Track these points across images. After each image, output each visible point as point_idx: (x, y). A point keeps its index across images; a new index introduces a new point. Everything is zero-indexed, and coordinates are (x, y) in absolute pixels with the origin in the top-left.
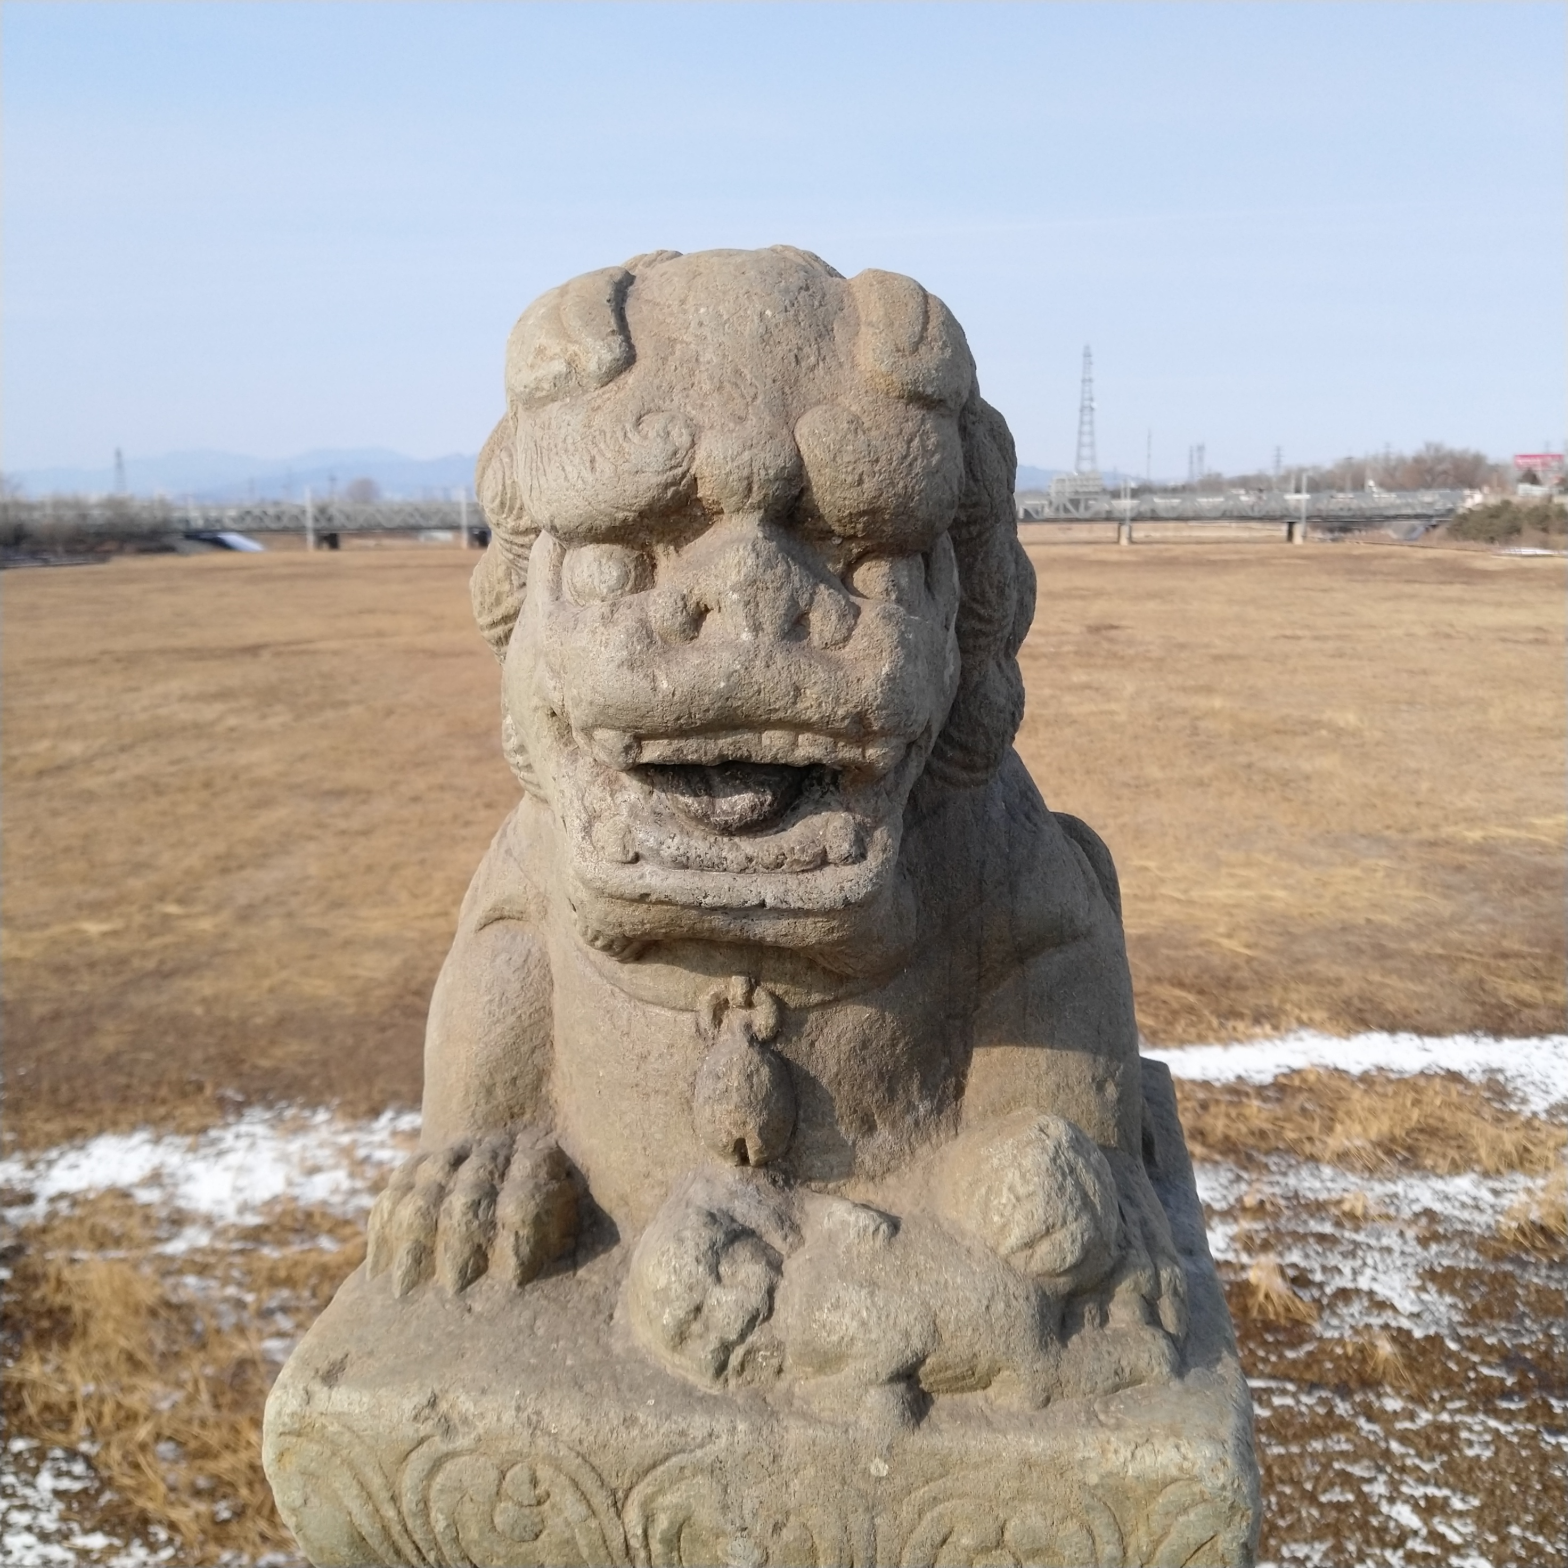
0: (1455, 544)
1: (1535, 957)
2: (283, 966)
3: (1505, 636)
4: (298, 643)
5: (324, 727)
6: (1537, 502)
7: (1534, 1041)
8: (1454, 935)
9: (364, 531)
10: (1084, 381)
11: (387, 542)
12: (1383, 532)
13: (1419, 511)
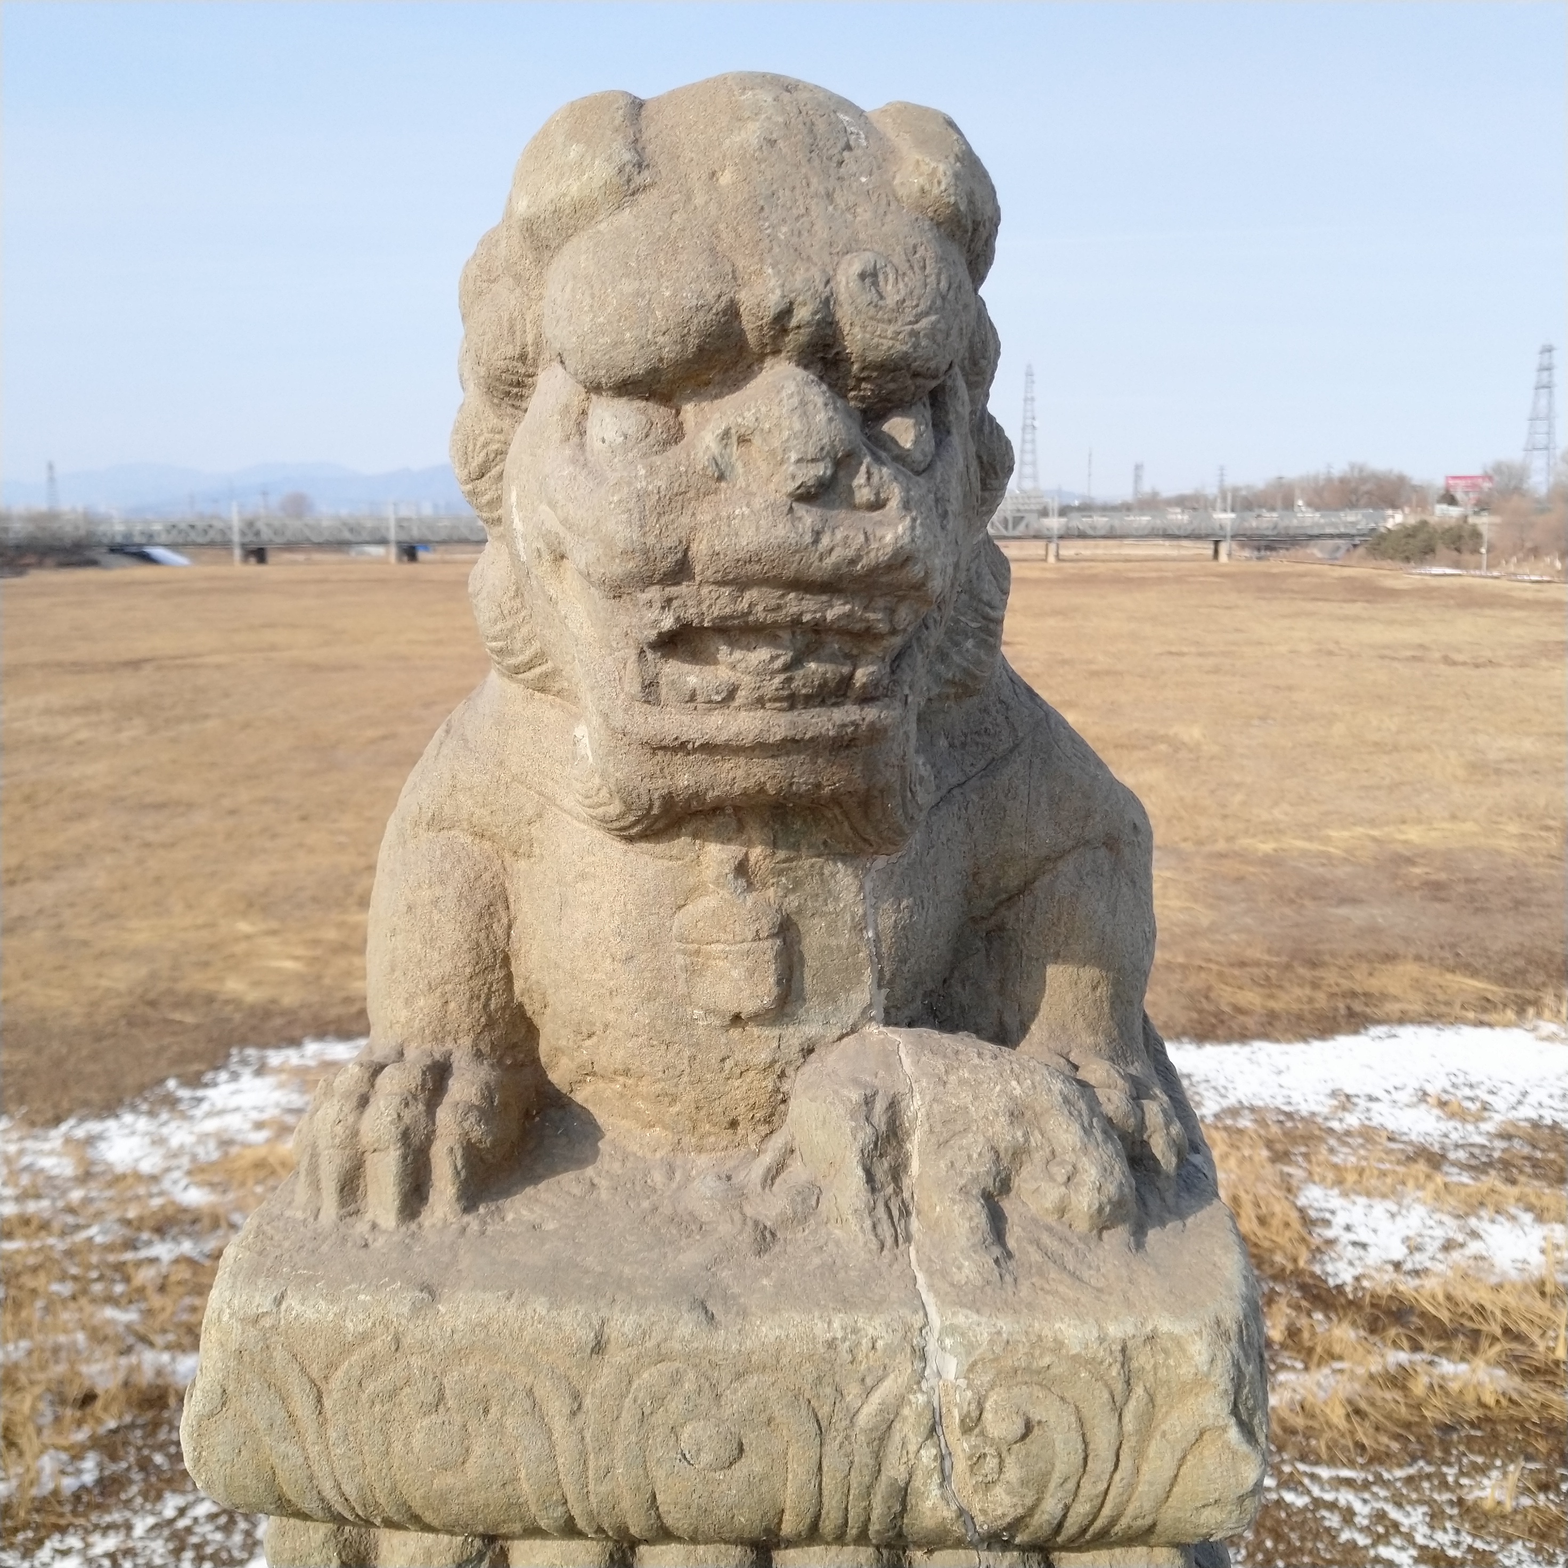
0: (1374, 563)
1: (1270, 965)
2: (26, 976)
3: (1385, 654)
4: (182, 657)
5: (174, 741)
6: (1453, 522)
7: (1235, 1047)
8: (1205, 945)
9: (291, 546)
10: (1026, 400)
11: (317, 556)
12: (1309, 551)
13: (1343, 530)
